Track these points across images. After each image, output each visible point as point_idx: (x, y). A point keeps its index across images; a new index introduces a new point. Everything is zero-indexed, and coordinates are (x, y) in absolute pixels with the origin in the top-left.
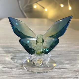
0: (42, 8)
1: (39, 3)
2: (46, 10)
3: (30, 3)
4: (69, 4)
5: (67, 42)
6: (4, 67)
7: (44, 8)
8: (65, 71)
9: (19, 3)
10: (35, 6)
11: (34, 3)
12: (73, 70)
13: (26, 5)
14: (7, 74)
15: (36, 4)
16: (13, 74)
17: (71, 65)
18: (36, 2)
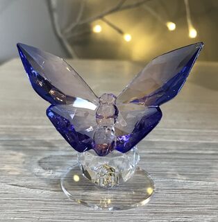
0: (115, 32)
1: (107, 18)
2: (127, 38)
3: (82, 18)
4: (189, 21)
5: (192, 121)
6: (19, 186)
7: (121, 32)
8: (193, 196)
10: (98, 28)
11: (96, 19)
12: (215, 192)
13: (73, 25)
14: (31, 204)
15: (100, 21)
16: (45, 204)
17: (208, 181)
18: (101, 17)
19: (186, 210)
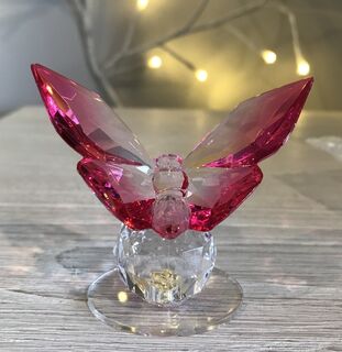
0: (183, 67)
1: (171, 45)
2: (201, 75)
3: (133, 45)
4: (297, 51)
7: (191, 67)
9: (85, 46)
10: (155, 62)
11: (152, 47)
13: (118, 56)
14: (42, 319)
15: (158, 50)
16: (65, 319)
18: (160, 44)
19: (289, 329)
